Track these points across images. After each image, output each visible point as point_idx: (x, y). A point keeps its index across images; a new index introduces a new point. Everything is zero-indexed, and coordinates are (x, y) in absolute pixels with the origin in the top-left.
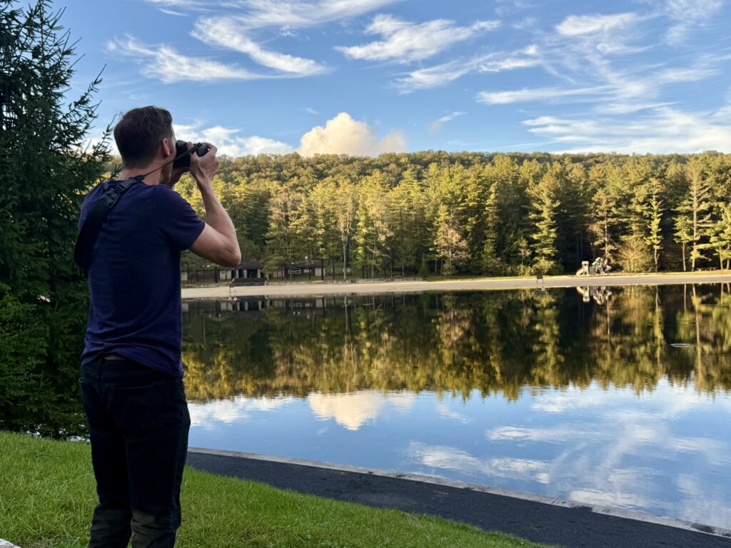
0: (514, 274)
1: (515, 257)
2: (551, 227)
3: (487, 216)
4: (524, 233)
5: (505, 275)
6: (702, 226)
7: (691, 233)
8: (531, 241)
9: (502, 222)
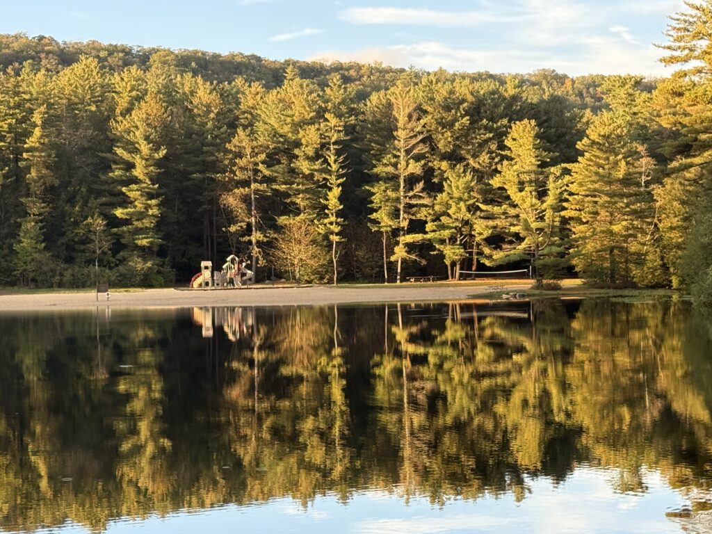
0: (78, 284)
1: (83, 251)
2: (151, 196)
3: (28, 169)
4: (101, 205)
5: (61, 286)
6: (414, 202)
7: (395, 214)
8: (113, 222)
9: (57, 183)
